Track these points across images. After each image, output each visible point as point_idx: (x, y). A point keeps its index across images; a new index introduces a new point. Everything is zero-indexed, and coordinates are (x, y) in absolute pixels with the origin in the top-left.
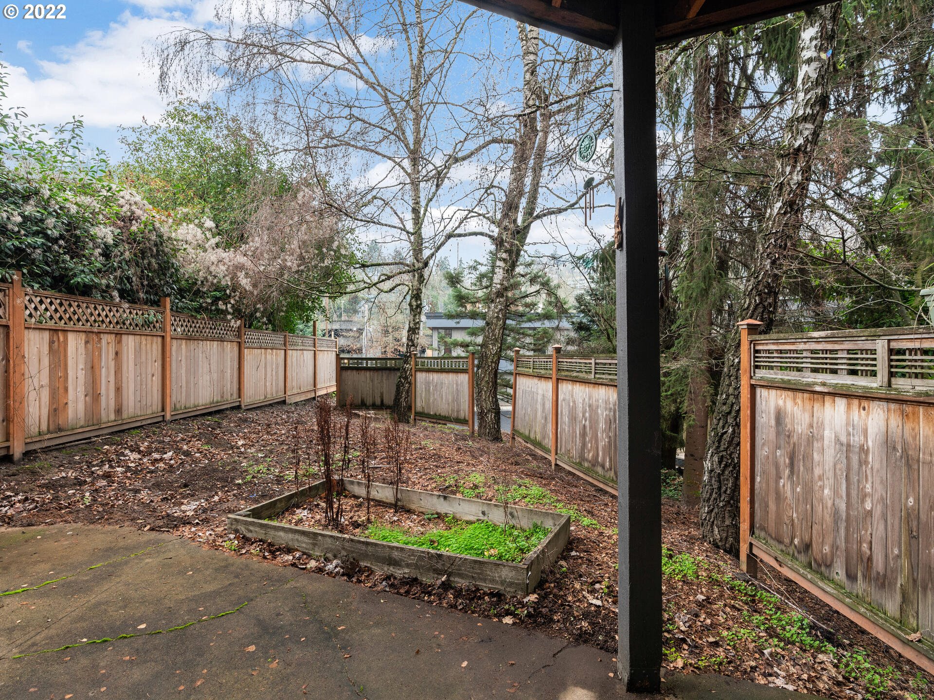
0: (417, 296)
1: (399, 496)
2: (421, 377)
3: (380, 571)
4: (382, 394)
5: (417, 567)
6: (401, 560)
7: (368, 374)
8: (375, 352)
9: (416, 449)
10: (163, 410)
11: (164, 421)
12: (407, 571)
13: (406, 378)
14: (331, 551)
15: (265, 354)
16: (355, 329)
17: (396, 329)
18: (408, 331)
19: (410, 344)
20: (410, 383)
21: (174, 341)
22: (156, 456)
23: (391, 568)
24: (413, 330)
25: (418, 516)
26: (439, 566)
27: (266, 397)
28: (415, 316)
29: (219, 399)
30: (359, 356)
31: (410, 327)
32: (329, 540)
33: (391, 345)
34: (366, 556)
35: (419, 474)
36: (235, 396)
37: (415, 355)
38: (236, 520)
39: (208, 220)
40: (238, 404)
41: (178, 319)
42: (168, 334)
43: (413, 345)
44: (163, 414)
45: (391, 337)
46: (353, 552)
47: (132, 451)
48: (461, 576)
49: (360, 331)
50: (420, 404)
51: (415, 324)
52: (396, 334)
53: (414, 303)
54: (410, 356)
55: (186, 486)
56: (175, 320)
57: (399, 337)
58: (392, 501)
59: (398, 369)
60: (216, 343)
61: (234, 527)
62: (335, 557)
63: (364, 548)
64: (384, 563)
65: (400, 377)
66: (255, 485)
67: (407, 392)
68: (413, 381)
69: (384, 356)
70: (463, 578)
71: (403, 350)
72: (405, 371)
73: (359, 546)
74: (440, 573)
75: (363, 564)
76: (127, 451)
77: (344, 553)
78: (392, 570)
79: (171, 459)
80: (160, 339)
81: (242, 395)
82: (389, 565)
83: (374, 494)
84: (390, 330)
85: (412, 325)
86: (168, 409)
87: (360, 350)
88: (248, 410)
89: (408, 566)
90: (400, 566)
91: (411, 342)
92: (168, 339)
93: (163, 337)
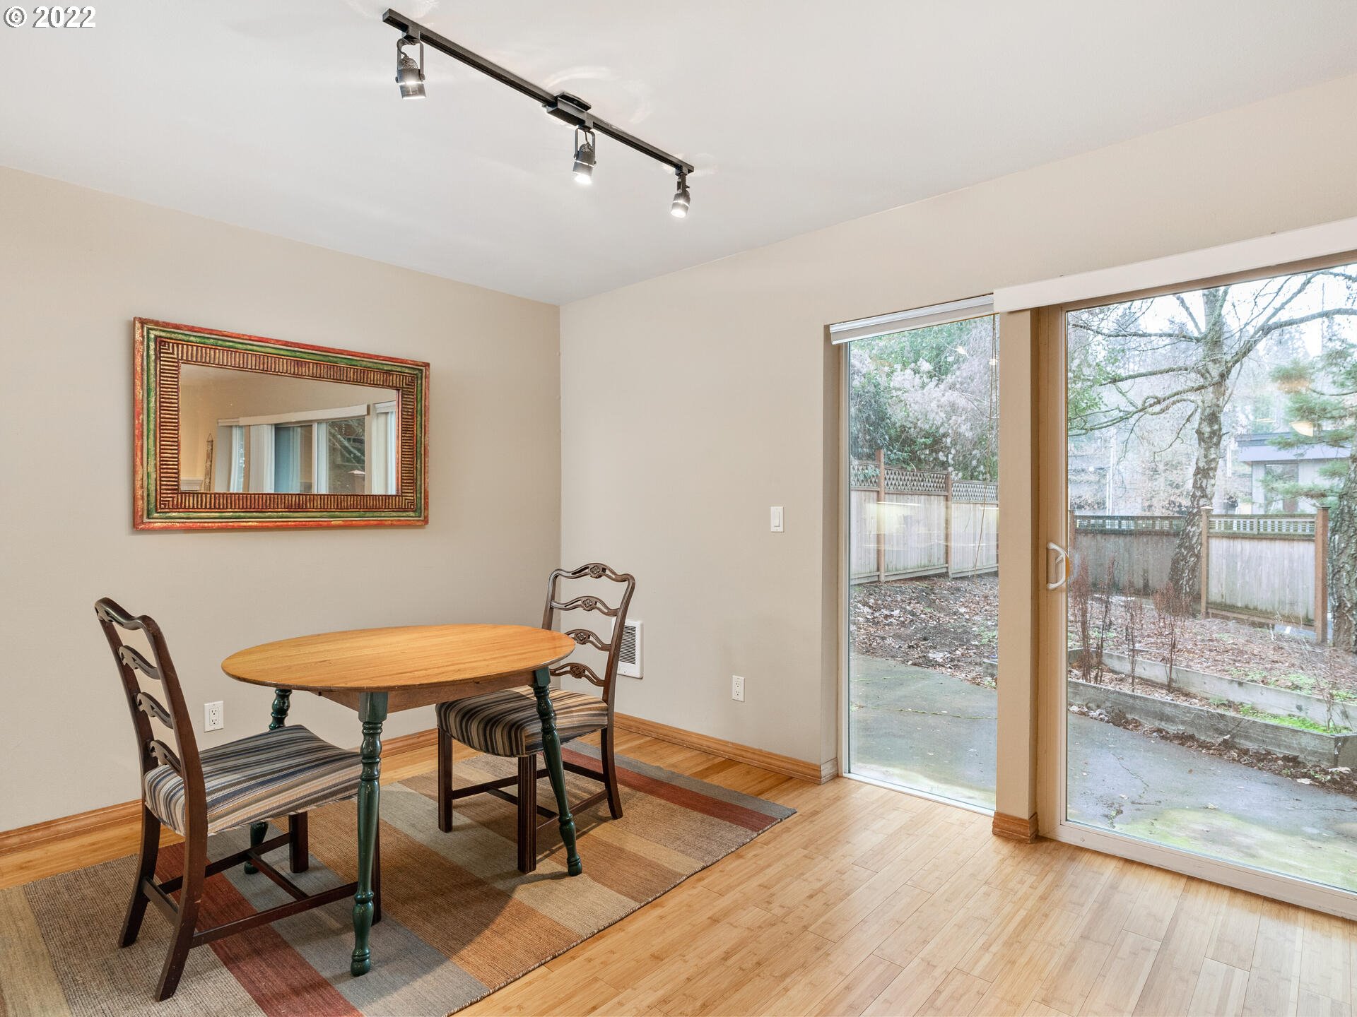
0: (1213, 418)
1: (1174, 676)
2: (1218, 549)
3: (1148, 725)
4: (1146, 571)
5: (1192, 724)
6: (1175, 716)
7: (1121, 541)
8: (1133, 508)
9: (1203, 641)
10: (878, 570)
11: (879, 581)
12: (1181, 727)
13: (1191, 548)
14: (1094, 701)
15: (975, 510)
16: (1091, 469)
17: (1172, 466)
18: (1196, 474)
19: (1198, 493)
20: (1198, 556)
21: (887, 496)
22: (886, 612)
23: (1163, 723)
24: (1204, 472)
25: (1201, 700)
26: (1221, 726)
27: (975, 566)
28: (1208, 449)
29: (927, 563)
30: (1100, 513)
31: (1198, 468)
32: (1092, 691)
33: (1163, 495)
34: (1133, 709)
35: (1205, 664)
36: (942, 560)
37: (1208, 511)
38: (991, 665)
39: (924, 362)
40: (944, 570)
41: (890, 472)
42: (883, 489)
43: (1204, 496)
44: (878, 573)
45: (1162, 479)
46: (1119, 704)
47: (864, 605)
48: (1247, 738)
49: (1101, 471)
50: (1216, 590)
51: (1209, 462)
52: (1174, 476)
53: (1206, 429)
54: (1198, 513)
55: (925, 639)
56: (888, 474)
57: (1179, 481)
58: (1165, 681)
59: (1176, 534)
60: (923, 497)
61: (989, 671)
62: (1099, 707)
63: (1131, 701)
64: (1155, 718)
65: (1180, 546)
66: (993, 648)
67: (1193, 570)
68: (1203, 554)
69: (1148, 514)
70: (1251, 741)
71: (1186, 502)
72: (1187, 536)
73: (1126, 699)
74: (1222, 733)
75: (1129, 717)
76: (859, 605)
77: (1108, 704)
78: (1163, 725)
79: (900, 617)
80: (875, 494)
81: (949, 561)
82: (1161, 720)
83: (1139, 671)
84: (1161, 467)
85: (1201, 465)
86: (882, 569)
87: (1101, 504)
88: (957, 578)
89: (1183, 723)
90: (1173, 722)
91: (1201, 492)
92: (883, 494)
93: (878, 492)
